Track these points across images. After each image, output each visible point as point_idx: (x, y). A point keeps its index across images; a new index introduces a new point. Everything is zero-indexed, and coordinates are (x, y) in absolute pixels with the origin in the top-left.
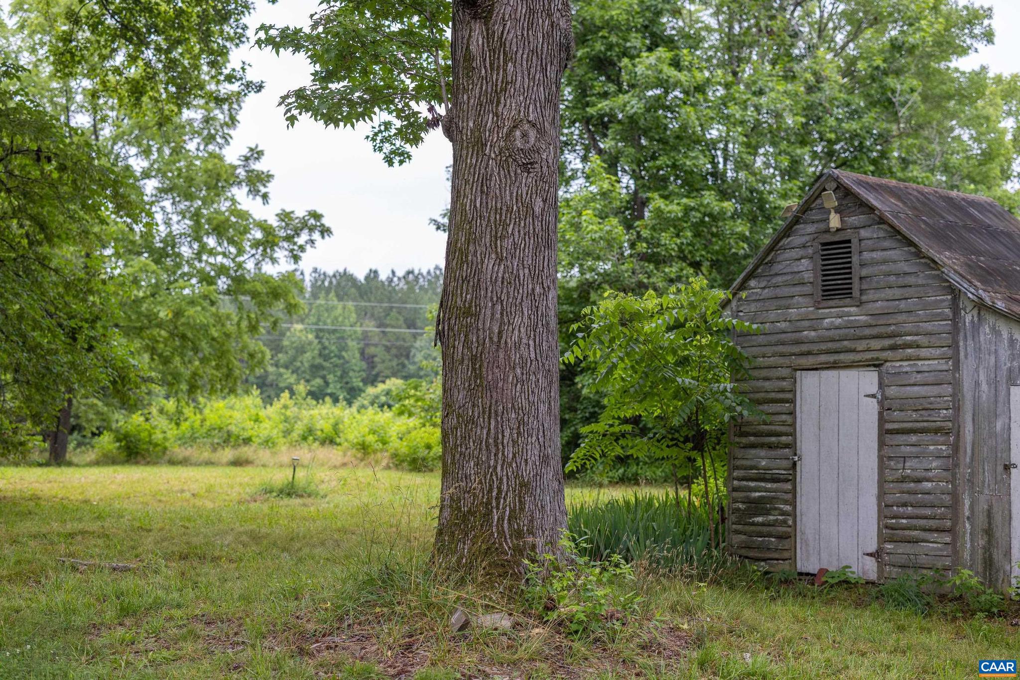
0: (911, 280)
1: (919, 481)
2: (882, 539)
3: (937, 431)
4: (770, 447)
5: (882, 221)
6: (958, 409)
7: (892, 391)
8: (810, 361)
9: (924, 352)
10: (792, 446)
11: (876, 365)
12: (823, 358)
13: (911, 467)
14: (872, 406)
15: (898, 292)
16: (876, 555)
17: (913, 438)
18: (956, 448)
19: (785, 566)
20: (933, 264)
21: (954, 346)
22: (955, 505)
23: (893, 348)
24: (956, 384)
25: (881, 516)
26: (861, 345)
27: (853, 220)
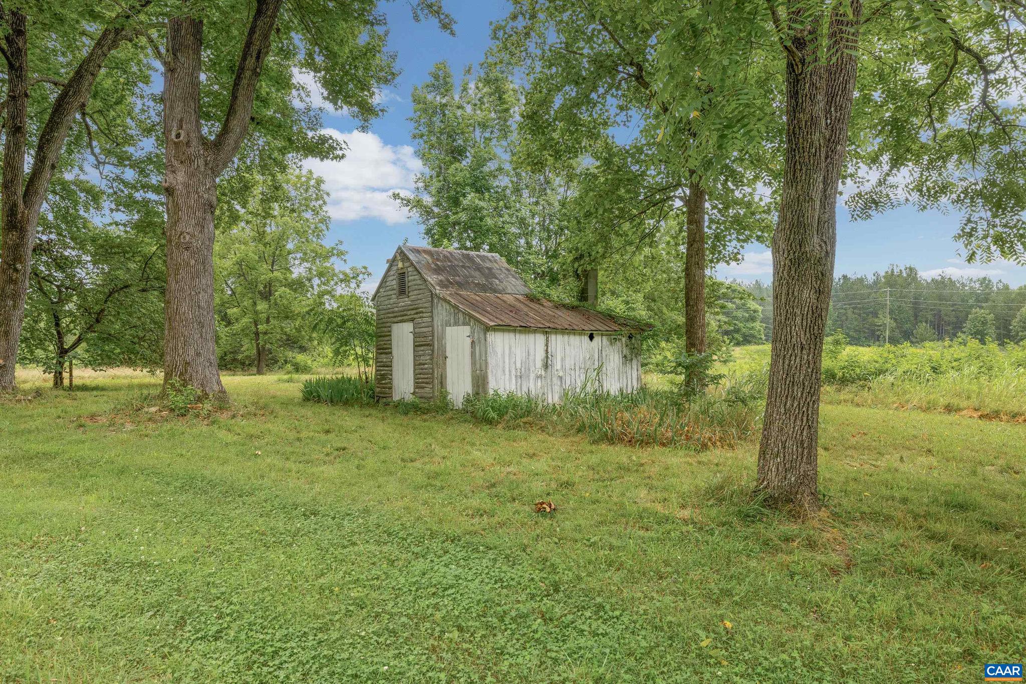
0: (421, 287)
1: (424, 364)
2: (416, 388)
3: (428, 345)
4: (386, 353)
5: (412, 264)
6: (433, 336)
7: (417, 330)
8: (396, 320)
9: (425, 315)
10: (391, 353)
11: (412, 320)
12: (400, 318)
13: (422, 359)
14: (411, 335)
15: (418, 292)
16: (413, 394)
17: (422, 348)
18: (433, 351)
19: (390, 400)
20: (425, 281)
21: (432, 312)
22: (432, 374)
23: (417, 313)
24: (432, 326)
25: (415, 379)
26: (409, 313)
27: (407, 264)
